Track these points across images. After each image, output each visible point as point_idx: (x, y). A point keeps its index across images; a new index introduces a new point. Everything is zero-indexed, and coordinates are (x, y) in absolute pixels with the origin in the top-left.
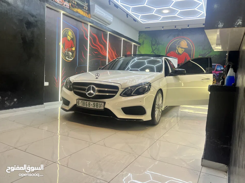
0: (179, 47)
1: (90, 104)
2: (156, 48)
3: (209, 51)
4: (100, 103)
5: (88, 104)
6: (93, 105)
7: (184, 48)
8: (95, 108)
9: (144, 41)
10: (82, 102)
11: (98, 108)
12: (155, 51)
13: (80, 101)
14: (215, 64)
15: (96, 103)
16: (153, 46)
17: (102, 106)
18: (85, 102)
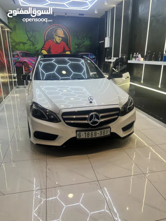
0: (56, 36)
1: (96, 134)
2: (32, 36)
3: (83, 41)
4: (107, 129)
5: (94, 134)
6: (100, 134)
7: (61, 37)
8: (103, 135)
9: (15, 26)
10: (85, 133)
11: (105, 135)
12: (31, 39)
13: (83, 133)
14: (88, 53)
15: (103, 130)
16: (28, 33)
17: (108, 132)
18: (90, 132)
